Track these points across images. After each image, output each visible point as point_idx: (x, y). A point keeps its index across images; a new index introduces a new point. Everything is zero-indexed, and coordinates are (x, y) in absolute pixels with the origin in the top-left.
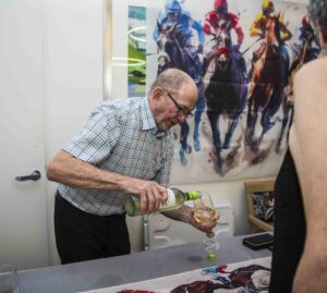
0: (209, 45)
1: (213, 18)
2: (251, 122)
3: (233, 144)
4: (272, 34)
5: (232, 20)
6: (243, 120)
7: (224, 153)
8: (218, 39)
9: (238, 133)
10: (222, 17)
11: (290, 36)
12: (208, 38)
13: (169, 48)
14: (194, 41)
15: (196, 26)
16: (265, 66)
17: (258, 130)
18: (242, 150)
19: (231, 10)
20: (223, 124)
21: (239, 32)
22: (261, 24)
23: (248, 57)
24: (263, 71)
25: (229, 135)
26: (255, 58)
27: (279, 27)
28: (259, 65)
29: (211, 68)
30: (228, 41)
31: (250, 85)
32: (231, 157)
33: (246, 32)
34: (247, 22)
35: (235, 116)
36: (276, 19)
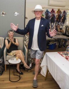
0: (51, 15)
1: (52, 11)
2: (56, 24)
3: (53, 26)
4: (59, 13)
5: (54, 12)
6: (55, 24)
7: (52, 27)
8: (52, 14)
9: (54, 25)
10: (53, 11)
11: (62, 13)
12: (51, 14)
13: (46, 15)
14: (49, 14)
15: (50, 12)
16: (58, 17)
17: (57, 24)
18: (55, 27)
19: (54, 10)
20: (52, 24)
21: (55, 13)
22: (58, 12)
23: (56, 16)
24: (58, 18)
25: (53, 25)
26: (57, 16)
27: (60, 12)
28: (57, 17)
29: (51, 17)
30: (53, 14)
31: (56, 19)
32: (53, 28)
33: (56, 13)
34: (56, 12)
35: (54, 23)
36: (60, 11)
